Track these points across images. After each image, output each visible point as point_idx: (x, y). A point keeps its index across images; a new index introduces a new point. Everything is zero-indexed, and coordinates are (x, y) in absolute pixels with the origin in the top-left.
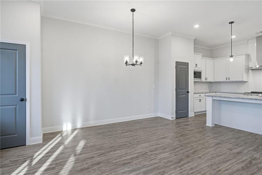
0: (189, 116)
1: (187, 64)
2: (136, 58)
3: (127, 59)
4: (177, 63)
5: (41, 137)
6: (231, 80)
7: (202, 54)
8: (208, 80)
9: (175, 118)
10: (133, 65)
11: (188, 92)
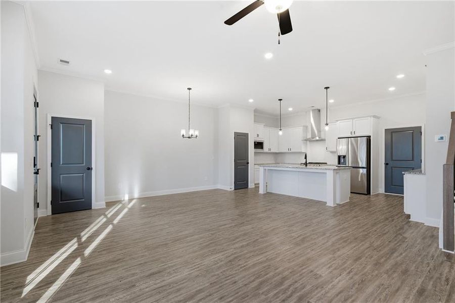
0: (249, 187)
1: (246, 135)
2: (191, 132)
3: (183, 132)
4: (235, 133)
5: (104, 203)
6: (292, 151)
7: (264, 124)
8: (272, 151)
9: (233, 189)
10: (189, 138)
11: (248, 163)
